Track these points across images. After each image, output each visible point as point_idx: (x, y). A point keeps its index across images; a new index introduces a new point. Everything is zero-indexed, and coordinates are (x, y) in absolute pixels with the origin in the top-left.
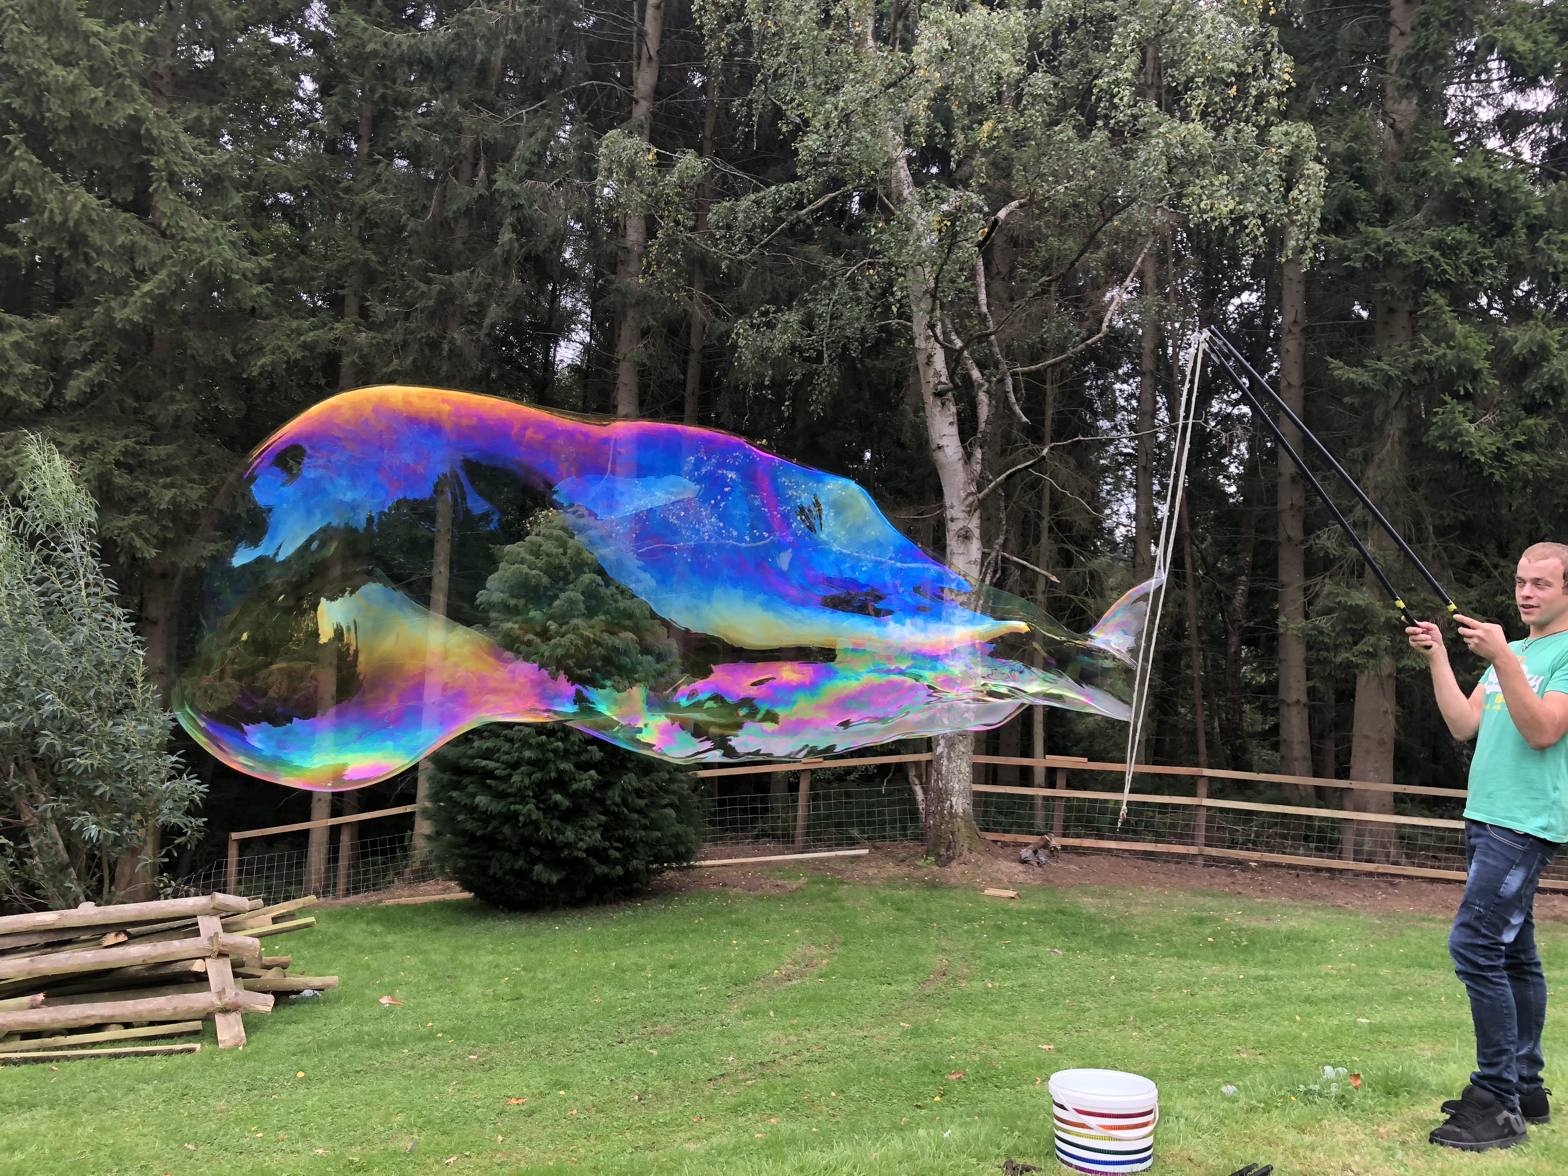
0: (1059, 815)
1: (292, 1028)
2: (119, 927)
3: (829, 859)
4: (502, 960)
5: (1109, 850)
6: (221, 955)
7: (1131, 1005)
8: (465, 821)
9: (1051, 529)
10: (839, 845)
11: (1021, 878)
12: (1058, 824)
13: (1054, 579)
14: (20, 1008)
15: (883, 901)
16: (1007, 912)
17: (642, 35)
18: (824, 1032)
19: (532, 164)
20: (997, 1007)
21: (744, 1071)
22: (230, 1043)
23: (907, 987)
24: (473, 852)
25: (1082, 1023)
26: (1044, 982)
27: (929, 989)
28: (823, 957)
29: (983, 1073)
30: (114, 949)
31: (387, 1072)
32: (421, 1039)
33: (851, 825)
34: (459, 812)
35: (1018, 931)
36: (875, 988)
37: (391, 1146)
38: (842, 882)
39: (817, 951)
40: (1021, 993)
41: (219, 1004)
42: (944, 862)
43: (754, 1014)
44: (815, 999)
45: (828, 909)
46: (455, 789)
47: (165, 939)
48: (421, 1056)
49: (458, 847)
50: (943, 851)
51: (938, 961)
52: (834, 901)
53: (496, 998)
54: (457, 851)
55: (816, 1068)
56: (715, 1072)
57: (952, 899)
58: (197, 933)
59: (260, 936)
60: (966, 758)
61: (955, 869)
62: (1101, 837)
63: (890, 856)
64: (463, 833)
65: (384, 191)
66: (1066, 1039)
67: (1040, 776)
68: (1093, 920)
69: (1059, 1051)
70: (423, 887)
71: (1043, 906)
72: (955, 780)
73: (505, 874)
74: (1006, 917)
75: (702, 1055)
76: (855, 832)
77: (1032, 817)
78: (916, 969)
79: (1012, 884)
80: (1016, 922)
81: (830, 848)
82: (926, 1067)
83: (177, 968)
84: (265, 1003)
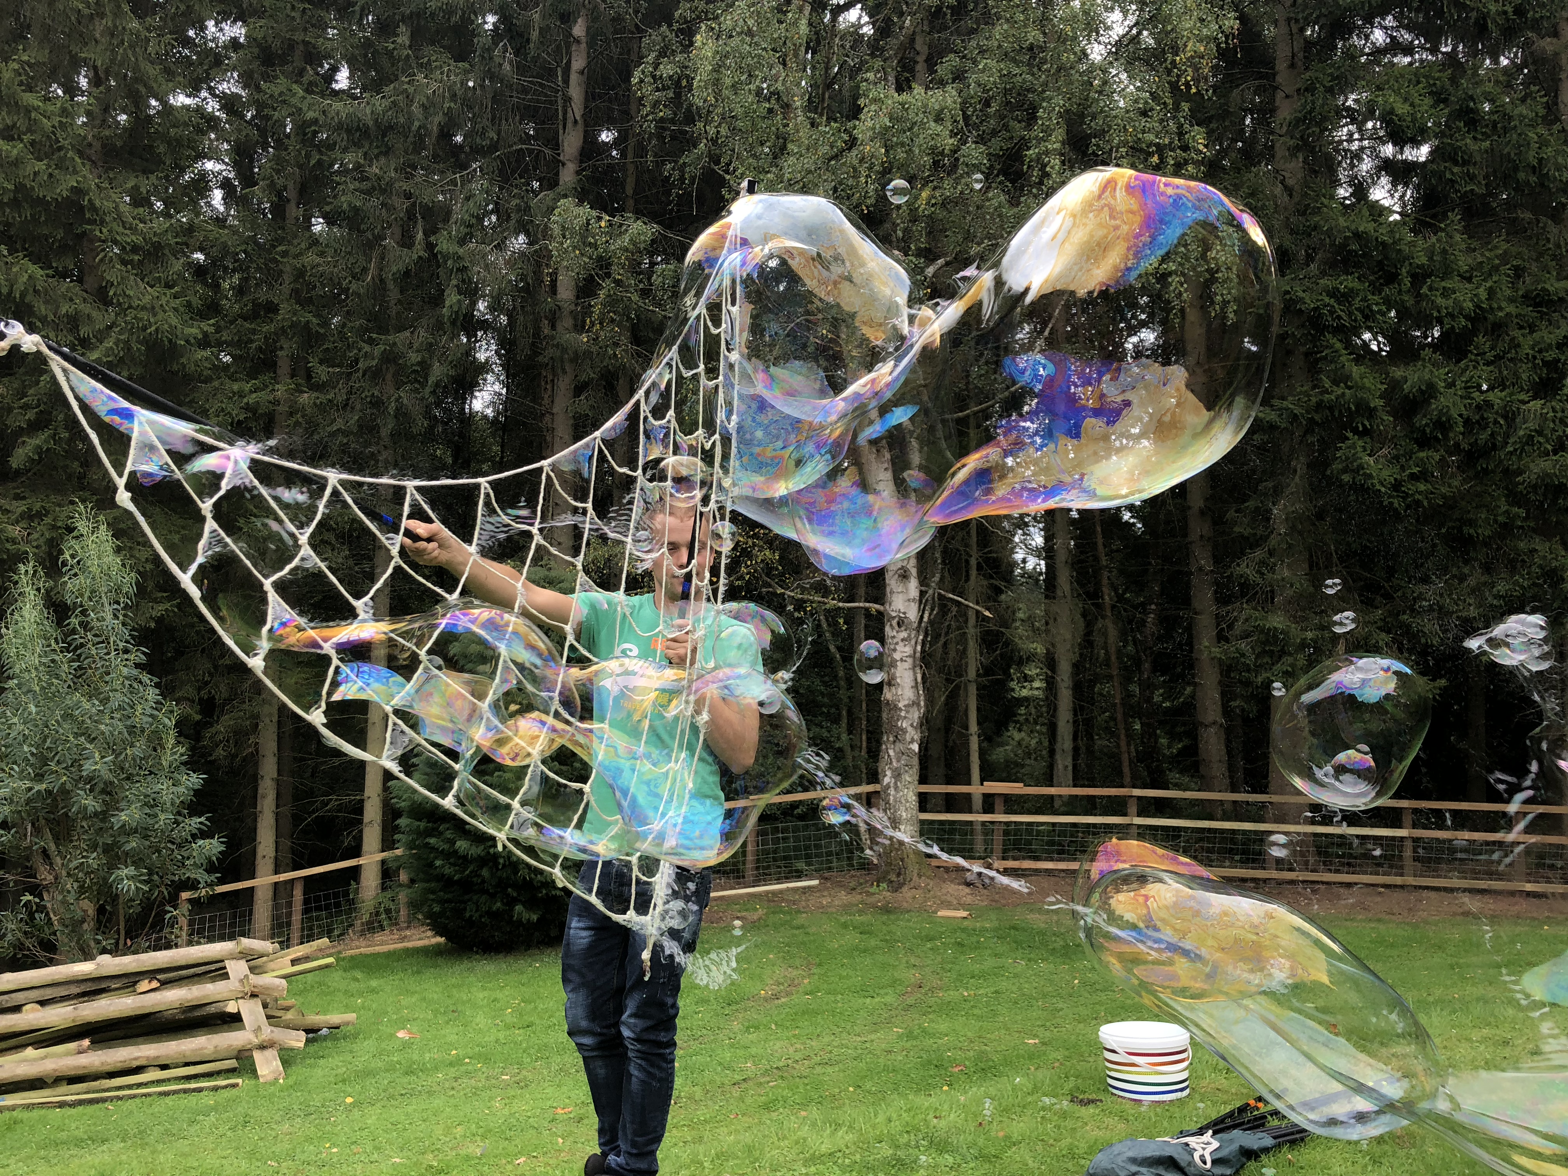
0: (998, 838)
1: (322, 1062)
2: (151, 974)
3: (781, 891)
4: (499, 995)
5: (1047, 870)
6: (254, 995)
7: (1100, 1003)
8: (443, 866)
9: (979, 568)
10: (788, 878)
11: (969, 900)
12: (998, 847)
13: (987, 613)
14: (68, 1054)
15: (845, 926)
16: (964, 930)
17: (568, 100)
18: (826, 1039)
19: (470, 226)
20: (976, 1011)
21: (763, 1075)
22: (270, 1078)
23: (889, 999)
24: (450, 896)
25: (1059, 1020)
26: (1014, 989)
27: (910, 1001)
28: (804, 977)
29: (982, 1065)
30: (152, 995)
31: (430, 1093)
32: (451, 1064)
33: (797, 858)
34: (436, 858)
35: (977, 946)
36: (861, 1001)
37: (463, 1152)
38: (798, 912)
39: (795, 973)
40: (996, 999)
41: (256, 1041)
42: (896, 888)
43: (757, 1028)
44: (808, 1012)
45: (794, 935)
46: (431, 835)
47: (199, 983)
48: (456, 1079)
49: (433, 892)
50: (893, 877)
51: (912, 976)
52: (798, 928)
53: (507, 1027)
54: (432, 897)
55: (830, 1070)
56: (738, 1077)
57: (909, 921)
58: (226, 976)
59: (284, 977)
60: (912, 787)
61: (906, 893)
62: (1037, 859)
63: (840, 884)
64: (440, 878)
65: (322, 254)
66: (1048, 1034)
67: (978, 802)
68: (1044, 934)
69: (1044, 1044)
70: (378, 937)
71: (996, 924)
72: (902, 808)
73: (481, 916)
74: (964, 936)
75: (720, 1064)
76: (801, 865)
77: (972, 843)
78: (894, 983)
79: (962, 906)
80: (974, 939)
81: (779, 880)
82: (929, 1062)
83: (212, 1009)
84: (297, 1040)
